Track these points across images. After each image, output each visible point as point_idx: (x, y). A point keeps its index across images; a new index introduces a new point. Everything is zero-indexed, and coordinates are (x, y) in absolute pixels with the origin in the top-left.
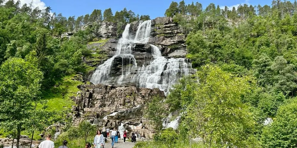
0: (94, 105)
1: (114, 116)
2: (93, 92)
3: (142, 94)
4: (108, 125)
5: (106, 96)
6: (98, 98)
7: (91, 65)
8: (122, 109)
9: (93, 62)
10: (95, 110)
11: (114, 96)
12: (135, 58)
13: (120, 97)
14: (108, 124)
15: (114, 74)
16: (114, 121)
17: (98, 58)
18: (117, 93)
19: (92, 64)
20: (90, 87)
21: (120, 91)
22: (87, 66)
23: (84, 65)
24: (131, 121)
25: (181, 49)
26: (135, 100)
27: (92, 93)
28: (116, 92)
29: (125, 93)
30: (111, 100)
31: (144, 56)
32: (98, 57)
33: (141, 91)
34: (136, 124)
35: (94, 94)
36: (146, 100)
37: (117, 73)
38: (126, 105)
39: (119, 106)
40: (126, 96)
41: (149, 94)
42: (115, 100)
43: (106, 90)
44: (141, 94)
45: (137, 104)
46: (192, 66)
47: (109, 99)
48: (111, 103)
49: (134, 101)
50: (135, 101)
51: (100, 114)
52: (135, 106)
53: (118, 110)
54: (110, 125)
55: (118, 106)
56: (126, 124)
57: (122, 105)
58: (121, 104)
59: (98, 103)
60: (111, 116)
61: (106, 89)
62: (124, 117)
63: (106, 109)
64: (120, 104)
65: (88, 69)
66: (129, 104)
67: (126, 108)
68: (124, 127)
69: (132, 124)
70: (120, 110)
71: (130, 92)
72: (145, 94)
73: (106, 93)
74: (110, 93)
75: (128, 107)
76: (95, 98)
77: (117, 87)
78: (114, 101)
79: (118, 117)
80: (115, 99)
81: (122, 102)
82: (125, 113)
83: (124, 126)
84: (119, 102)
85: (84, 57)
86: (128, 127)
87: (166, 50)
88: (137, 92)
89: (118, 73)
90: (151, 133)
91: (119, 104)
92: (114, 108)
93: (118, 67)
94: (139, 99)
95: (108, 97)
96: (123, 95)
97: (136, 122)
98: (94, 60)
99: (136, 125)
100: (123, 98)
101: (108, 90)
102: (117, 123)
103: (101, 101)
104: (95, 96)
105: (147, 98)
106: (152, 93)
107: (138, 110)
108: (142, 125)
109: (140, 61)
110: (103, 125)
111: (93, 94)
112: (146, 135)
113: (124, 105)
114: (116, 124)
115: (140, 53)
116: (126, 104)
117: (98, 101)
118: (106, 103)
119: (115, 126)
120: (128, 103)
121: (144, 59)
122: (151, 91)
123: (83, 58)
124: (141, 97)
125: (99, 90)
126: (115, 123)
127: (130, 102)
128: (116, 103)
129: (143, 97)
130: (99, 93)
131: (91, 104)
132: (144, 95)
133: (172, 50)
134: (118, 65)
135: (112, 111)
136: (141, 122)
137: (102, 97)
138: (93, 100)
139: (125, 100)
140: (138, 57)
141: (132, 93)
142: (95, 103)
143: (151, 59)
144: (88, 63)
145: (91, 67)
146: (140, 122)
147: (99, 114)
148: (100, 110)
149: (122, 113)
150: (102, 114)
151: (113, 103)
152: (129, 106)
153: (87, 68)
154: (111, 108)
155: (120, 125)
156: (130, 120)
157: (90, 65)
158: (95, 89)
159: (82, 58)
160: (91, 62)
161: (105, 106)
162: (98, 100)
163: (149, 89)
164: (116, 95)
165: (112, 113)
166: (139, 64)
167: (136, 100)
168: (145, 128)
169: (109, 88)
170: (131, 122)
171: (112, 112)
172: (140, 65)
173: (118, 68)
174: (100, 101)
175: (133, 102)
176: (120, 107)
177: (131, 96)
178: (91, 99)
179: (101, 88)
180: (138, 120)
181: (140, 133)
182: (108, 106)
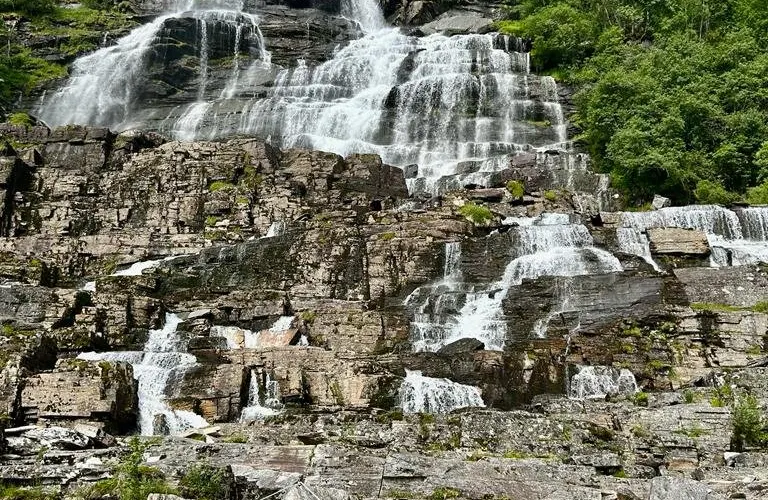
0: (38, 226)
1: (133, 278)
2: (40, 160)
3: (296, 179)
4: (80, 323)
5: (102, 183)
6: (59, 188)
7: (54, 58)
8: (186, 245)
9: (65, 41)
10: (36, 248)
11: (144, 184)
12: (262, 29)
13: (179, 188)
14: (78, 317)
15: (161, 97)
16: (121, 303)
17: (89, 26)
18: (163, 167)
19: (58, 53)
20: (25, 137)
21: (180, 158)
22: (35, 60)
23: (22, 55)
24: (226, 304)
25: (469, 7)
26: (255, 200)
27: (31, 164)
28: (157, 162)
29: (204, 171)
30: (129, 203)
31: (308, 22)
32: (88, 19)
33: (288, 165)
34: (255, 318)
35: (43, 171)
36: (316, 205)
37: (175, 92)
38: (208, 229)
39: (173, 230)
40: (210, 182)
41: (331, 179)
42: (152, 201)
43: (107, 155)
44: (288, 176)
45: (267, 222)
46: (528, 65)
47: (118, 195)
48: (129, 216)
49: (251, 207)
50: (256, 209)
51: (64, 271)
52: (257, 233)
53: (164, 252)
54: (91, 323)
55: (164, 230)
56: (199, 317)
57: (187, 229)
58: (182, 223)
59: (62, 212)
60: (116, 280)
61: (108, 148)
62: (193, 282)
63: (98, 245)
64: (180, 225)
65: (40, 72)
66: (226, 222)
67: (209, 243)
68: (184, 337)
69: (232, 317)
70: (174, 251)
71: (230, 162)
72: (311, 177)
73: (105, 167)
74: (127, 166)
75: (220, 237)
76: (48, 191)
77: (164, 142)
78: (147, 206)
79: (158, 282)
80: (148, 198)
81: (186, 214)
82: (201, 262)
83: (184, 328)
84: (172, 213)
85: (23, 20)
86: (206, 333)
87: (406, 8)
88: (266, 164)
89: (180, 94)
90: (350, 371)
91: (170, 223)
92: (144, 240)
93: (182, 63)
94: (279, 200)
95: (114, 187)
96: (194, 176)
97: (258, 310)
98: (71, 33)
99: (260, 324)
100: (192, 193)
101: (116, 155)
102: (139, 316)
103: (74, 207)
104: (48, 183)
105: (318, 199)
106: (347, 173)
107: (269, 252)
108: (292, 327)
109: (287, 42)
110: (42, 319)
111: (34, 170)
112: (320, 390)
113: (197, 226)
114: (130, 317)
115: (287, 13)
116: (209, 220)
117: (58, 204)
118: (102, 214)
119: (126, 332)
120: (218, 215)
121: (303, 33)
122: (342, 164)
123: (18, 25)
124: (288, 193)
125: (71, 151)
126: (128, 310)
127: (227, 211)
128: (153, 215)
129: (300, 191)
130: (67, 169)
131: (24, 219)
132: (304, 180)
133: (432, 11)
134: (179, 57)
135: (131, 253)
136: (288, 311)
137: (81, 186)
138: (35, 200)
139: (201, 202)
140: (276, 24)
141: (240, 172)
142: (43, 213)
143: (338, 37)
144: (39, 46)
145: (53, 67)
146: (280, 311)
147: (57, 270)
148: (64, 250)
149: (180, 264)
150: (72, 270)
151: (137, 216)
152: (224, 233)
153: (34, 67)
154: (127, 241)
155: (159, 325)
156: (220, 300)
157: (49, 58)
158: (50, 149)
159: (14, 23)
160: (52, 43)
161: (94, 228)
162: (59, 198)
163: (330, 156)
164: (158, 179)
165: (131, 264)
166: (284, 57)
167: (264, 203)
168: (311, 341)
169: (123, 144)
170: (228, 310)
171: (128, 258)
172: (285, 59)
173: (183, 70)
174: (67, 204)
175: (244, 214)
176: (175, 238)
177: (235, 182)
178: (19, 196)
179: (81, 143)
180: (273, 297)
181: (280, 370)
182: (113, 230)
